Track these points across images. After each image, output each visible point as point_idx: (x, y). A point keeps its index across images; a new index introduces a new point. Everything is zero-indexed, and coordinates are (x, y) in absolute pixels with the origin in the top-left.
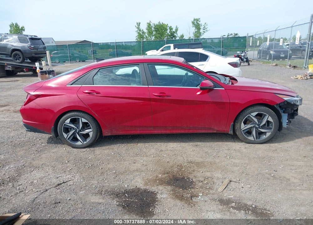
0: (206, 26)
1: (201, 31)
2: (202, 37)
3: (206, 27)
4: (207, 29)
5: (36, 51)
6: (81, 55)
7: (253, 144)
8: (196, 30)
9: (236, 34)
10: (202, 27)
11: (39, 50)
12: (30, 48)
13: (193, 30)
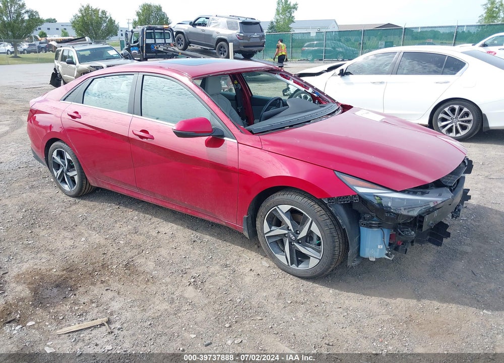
5: (247, 41)
6: (347, 50)
7: (286, 272)
11: (251, 40)
12: (239, 37)
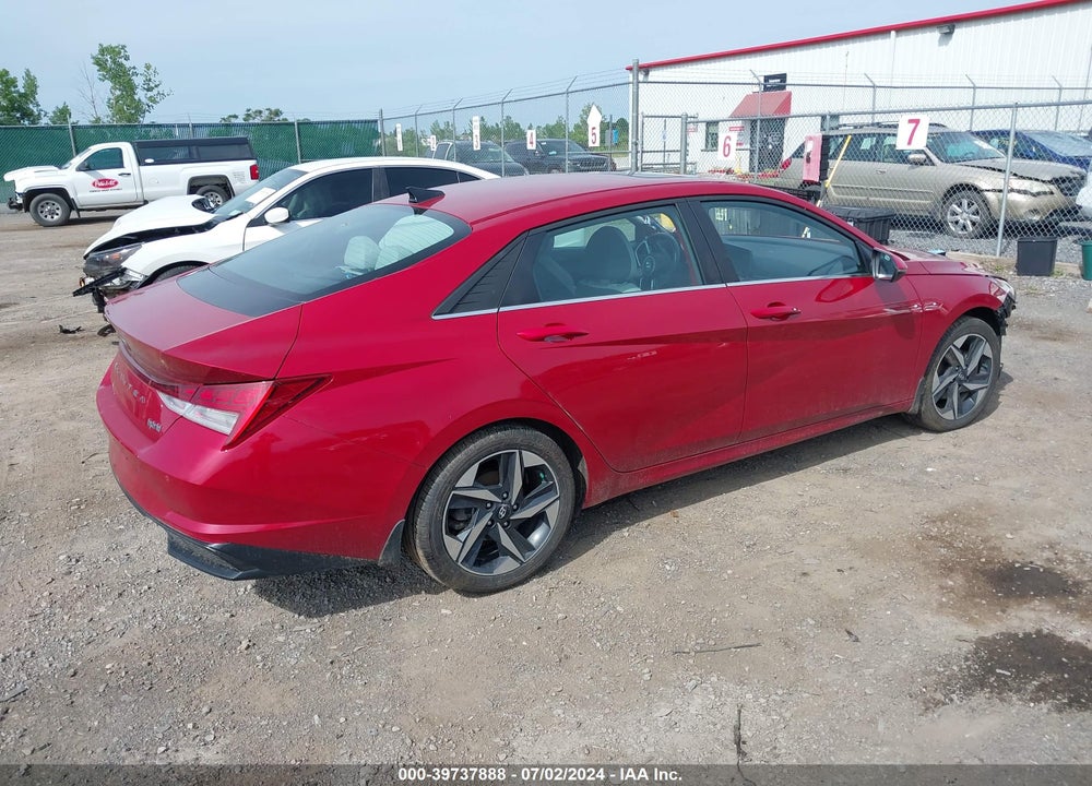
0: (153, 78)
1: (141, 95)
2: (147, 119)
3: (156, 79)
4: (160, 89)
8: (118, 93)
9: (277, 113)
10: (138, 81)
13: (105, 90)
